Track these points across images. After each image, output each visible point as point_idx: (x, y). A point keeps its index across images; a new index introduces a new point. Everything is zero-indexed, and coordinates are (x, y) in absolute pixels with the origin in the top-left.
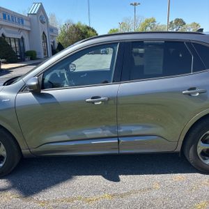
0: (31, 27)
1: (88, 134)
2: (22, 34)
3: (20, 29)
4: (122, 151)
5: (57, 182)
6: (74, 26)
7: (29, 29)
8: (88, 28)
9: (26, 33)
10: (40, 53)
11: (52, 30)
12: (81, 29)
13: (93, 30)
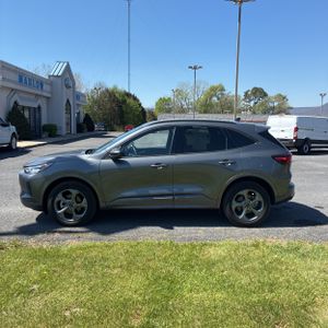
0: (51, 93)
1: (152, 192)
2: (39, 101)
3: (37, 95)
4: (177, 207)
5: (126, 229)
6: (107, 90)
7: (49, 95)
8: (128, 95)
9: (44, 101)
10: (61, 128)
11: (78, 96)
12: (117, 95)
13: (135, 99)
